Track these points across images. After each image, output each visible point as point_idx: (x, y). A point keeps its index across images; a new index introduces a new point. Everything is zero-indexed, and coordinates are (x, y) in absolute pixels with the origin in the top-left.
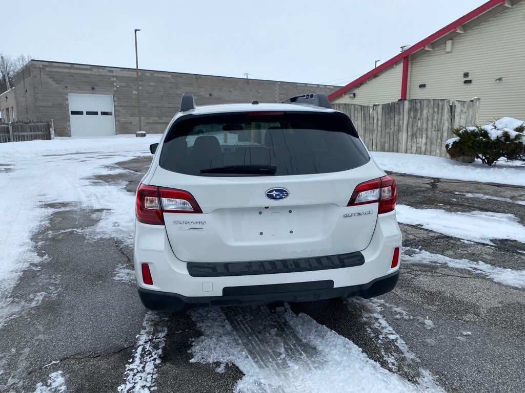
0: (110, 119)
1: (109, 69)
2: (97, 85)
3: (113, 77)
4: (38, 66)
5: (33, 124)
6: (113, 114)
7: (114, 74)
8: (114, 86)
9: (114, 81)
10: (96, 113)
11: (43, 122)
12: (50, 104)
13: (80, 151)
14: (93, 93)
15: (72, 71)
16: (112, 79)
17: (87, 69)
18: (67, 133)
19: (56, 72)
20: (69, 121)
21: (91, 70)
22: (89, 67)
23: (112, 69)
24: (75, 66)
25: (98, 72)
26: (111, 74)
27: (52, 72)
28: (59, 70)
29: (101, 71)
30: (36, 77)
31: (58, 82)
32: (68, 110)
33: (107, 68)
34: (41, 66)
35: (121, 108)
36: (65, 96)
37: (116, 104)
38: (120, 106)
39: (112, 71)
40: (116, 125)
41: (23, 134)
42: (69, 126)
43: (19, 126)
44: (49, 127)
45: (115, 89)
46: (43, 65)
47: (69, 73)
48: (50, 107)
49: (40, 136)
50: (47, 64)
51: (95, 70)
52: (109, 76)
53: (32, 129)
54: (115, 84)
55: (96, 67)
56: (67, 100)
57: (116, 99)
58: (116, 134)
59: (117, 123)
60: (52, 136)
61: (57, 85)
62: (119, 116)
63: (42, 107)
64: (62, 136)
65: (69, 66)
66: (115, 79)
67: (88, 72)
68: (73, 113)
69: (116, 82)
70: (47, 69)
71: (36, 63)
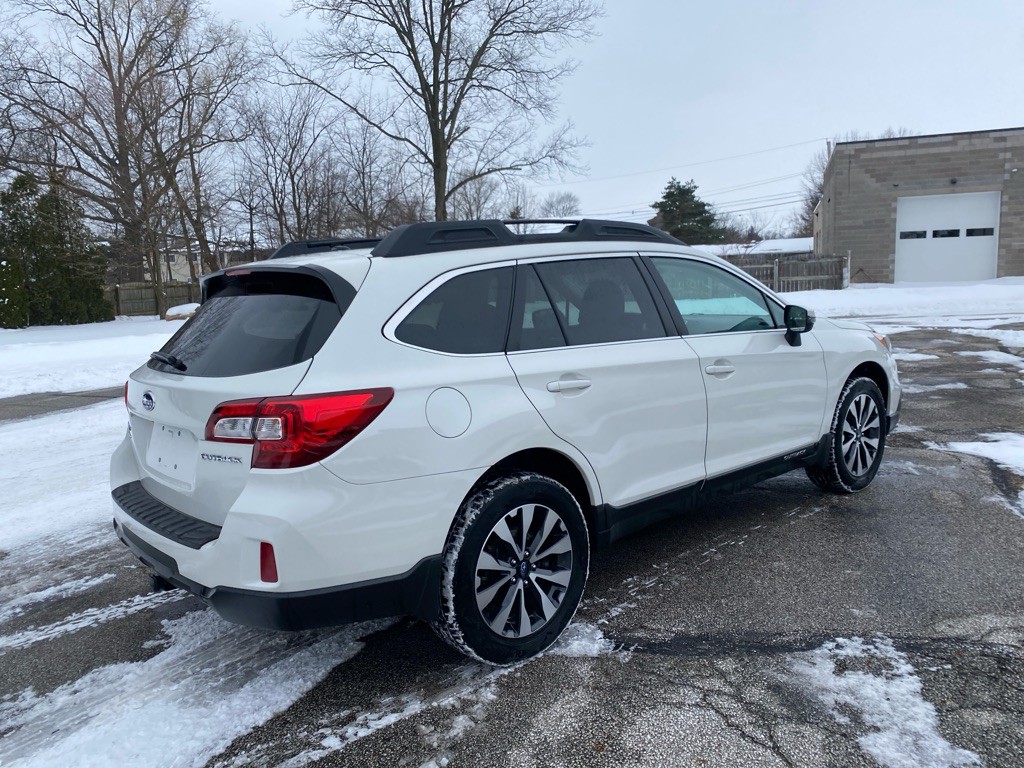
0: (987, 245)
1: (998, 134)
2: (965, 174)
3: (1006, 150)
4: (847, 153)
5: (814, 261)
6: (996, 232)
7: (1009, 144)
8: (1005, 172)
9: (1005, 160)
10: (954, 233)
11: (831, 257)
12: (860, 222)
13: (857, 312)
14: (953, 192)
15: (910, 152)
16: (1001, 156)
17: (946, 144)
18: (887, 277)
19: (879, 159)
20: (894, 252)
21: (953, 143)
22: (950, 138)
23: (1004, 134)
24: (920, 141)
25: (971, 144)
26: (1002, 145)
27: (871, 160)
28: (885, 154)
29: (977, 143)
30: (841, 174)
31: (880, 178)
32: (894, 231)
33: (992, 135)
34: (853, 153)
35: (1018, 218)
36: (890, 205)
37: (1006, 209)
38: (1015, 214)
39: (1004, 139)
40: (999, 256)
41: (795, 279)
42: (893, 261)
43: (791, 266)
44: (841, 264)
45: (1007, 176)
46: (856, 150)
47: (905, 157)
48: (860, 227)
49: (825, 283)
50: (864, 146)
51: (963, 143)
52: (995, 150)
53: (812, 270)
54: (1007, 166)
55: (965, 136)
56: (895, 210)
57: (1006, 198)
58: (998, 277)
59: (1003, 251)
60: (846, 282)
61: (878, 184)
62: (1010, 236)
63: (844, 228)
64: (876, 282)
65: (907, 142)
66: (1008, 155)
67: (946, 149)
68: (905, 235)
69: (1010, 160)
70: (863, 156)
71: (843, 147)
